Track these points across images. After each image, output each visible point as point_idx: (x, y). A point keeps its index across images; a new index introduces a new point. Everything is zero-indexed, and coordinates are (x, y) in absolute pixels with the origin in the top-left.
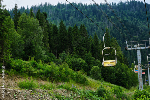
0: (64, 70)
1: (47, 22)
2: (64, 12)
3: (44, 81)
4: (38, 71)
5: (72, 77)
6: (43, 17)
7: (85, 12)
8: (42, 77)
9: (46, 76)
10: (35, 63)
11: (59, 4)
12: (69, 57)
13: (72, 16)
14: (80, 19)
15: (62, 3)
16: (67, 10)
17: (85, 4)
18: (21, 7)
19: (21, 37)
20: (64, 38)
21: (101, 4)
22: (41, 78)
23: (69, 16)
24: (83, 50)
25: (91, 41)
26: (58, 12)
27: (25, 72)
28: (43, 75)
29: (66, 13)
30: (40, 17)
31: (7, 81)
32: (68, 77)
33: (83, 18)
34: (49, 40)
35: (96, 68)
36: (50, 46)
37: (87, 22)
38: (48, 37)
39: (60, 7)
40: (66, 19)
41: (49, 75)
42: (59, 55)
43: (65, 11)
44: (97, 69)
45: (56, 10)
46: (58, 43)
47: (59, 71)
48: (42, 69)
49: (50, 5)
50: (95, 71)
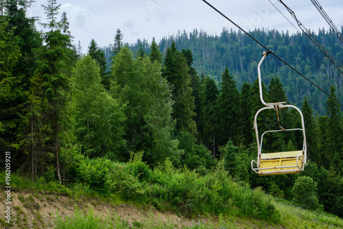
0: (217, 186)
1: (192, 72)
2: (237, 51)
3: (163, 212)
4: (149, 188)
5: (238, 202)
6: (182, 60)
7: (285, 50)
8: (159, 204)
9: (169, 200)
10: (143, 169)
11: (224, 33)
12: (243, 154)
13: (254, 60)
14: (273, 68)
15: (231, 31)
16: (243, 48)
17: (285, 33)
18: (139, 41)
19: (117, 105)
20: (233, 109)
21: (322, 33)
22: (156, 205)
23: (248, 60)
24: (276, 138)
25: (295, 116)
26: (222, 51)
27: (113, 191)
28: (163, 198)
29: (242, 54)
30: (174, 60)
31: (63, 213)
32: (227, 203)
33: (280, 65)
34: (195, 114)
35: (306, 182)
36: (200, 128)
37: (290, 74)
38: (194, 106)
39: (227, 41)
40: (242, 68)
41: (177, 198)
42: (221, 149)
43: (240, 49)
44: (308, 183)
45: (218, 48)
46: (218, 122)
47: (206, 189)
48: (161, 184)
49: (206, 35)
50: (302, 187)
